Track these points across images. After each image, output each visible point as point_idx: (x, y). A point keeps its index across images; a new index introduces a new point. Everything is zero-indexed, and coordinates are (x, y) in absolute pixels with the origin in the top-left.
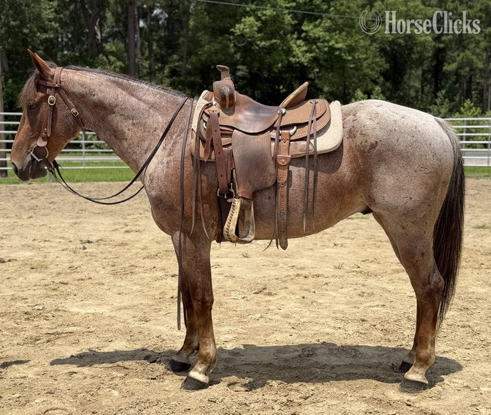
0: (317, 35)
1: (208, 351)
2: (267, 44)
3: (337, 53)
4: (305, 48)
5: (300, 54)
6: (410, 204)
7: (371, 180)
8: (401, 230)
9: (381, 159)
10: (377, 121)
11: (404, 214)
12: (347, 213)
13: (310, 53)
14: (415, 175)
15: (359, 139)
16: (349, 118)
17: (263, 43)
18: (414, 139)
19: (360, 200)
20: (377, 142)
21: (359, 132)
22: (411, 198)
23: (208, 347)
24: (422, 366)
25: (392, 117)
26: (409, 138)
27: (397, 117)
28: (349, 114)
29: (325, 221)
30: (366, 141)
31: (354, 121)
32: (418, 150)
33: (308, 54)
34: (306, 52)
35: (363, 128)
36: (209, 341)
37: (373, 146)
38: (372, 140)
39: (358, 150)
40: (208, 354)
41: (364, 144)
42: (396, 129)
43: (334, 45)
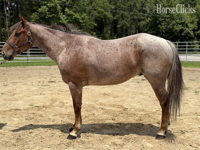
0: (70, 13)
1: (78, 126)
2: (51, 16)
3: (77, 20)
4: (66, 18)
5: (64, 20)
6: (157, 73)
7: (142, 63)
8: (154, 82)
9: (146, 55)
10: (145, 41)
11: (154, 76)
12: (133, 75)
13: (68, 20)
14: (159, 62)
15: (138, 48)
16: (134, 40)
17: (50, 16)
18: (159, 48)
19: (139, 71)
20: (144, 49)
21: (138, 46)
22: (157, 70)
23: (78, 125)
24: (163, 130)
25: (150, 40)
26: (157, 48)
27: (152, 40)
28: (134, 39)
29: (125, 78)
30: (141, 49)
31: (136, 41)
32: (160, 52)
33: (67, 20)
34: (66, 19)
35: (140, 44)
36: (79, 123)
37: (143, 51)
38: (143, 49)
39: (138, 52)
40: (78, 127)
41: (140, 50)
42: (152, 44)
43: (76, 17)
